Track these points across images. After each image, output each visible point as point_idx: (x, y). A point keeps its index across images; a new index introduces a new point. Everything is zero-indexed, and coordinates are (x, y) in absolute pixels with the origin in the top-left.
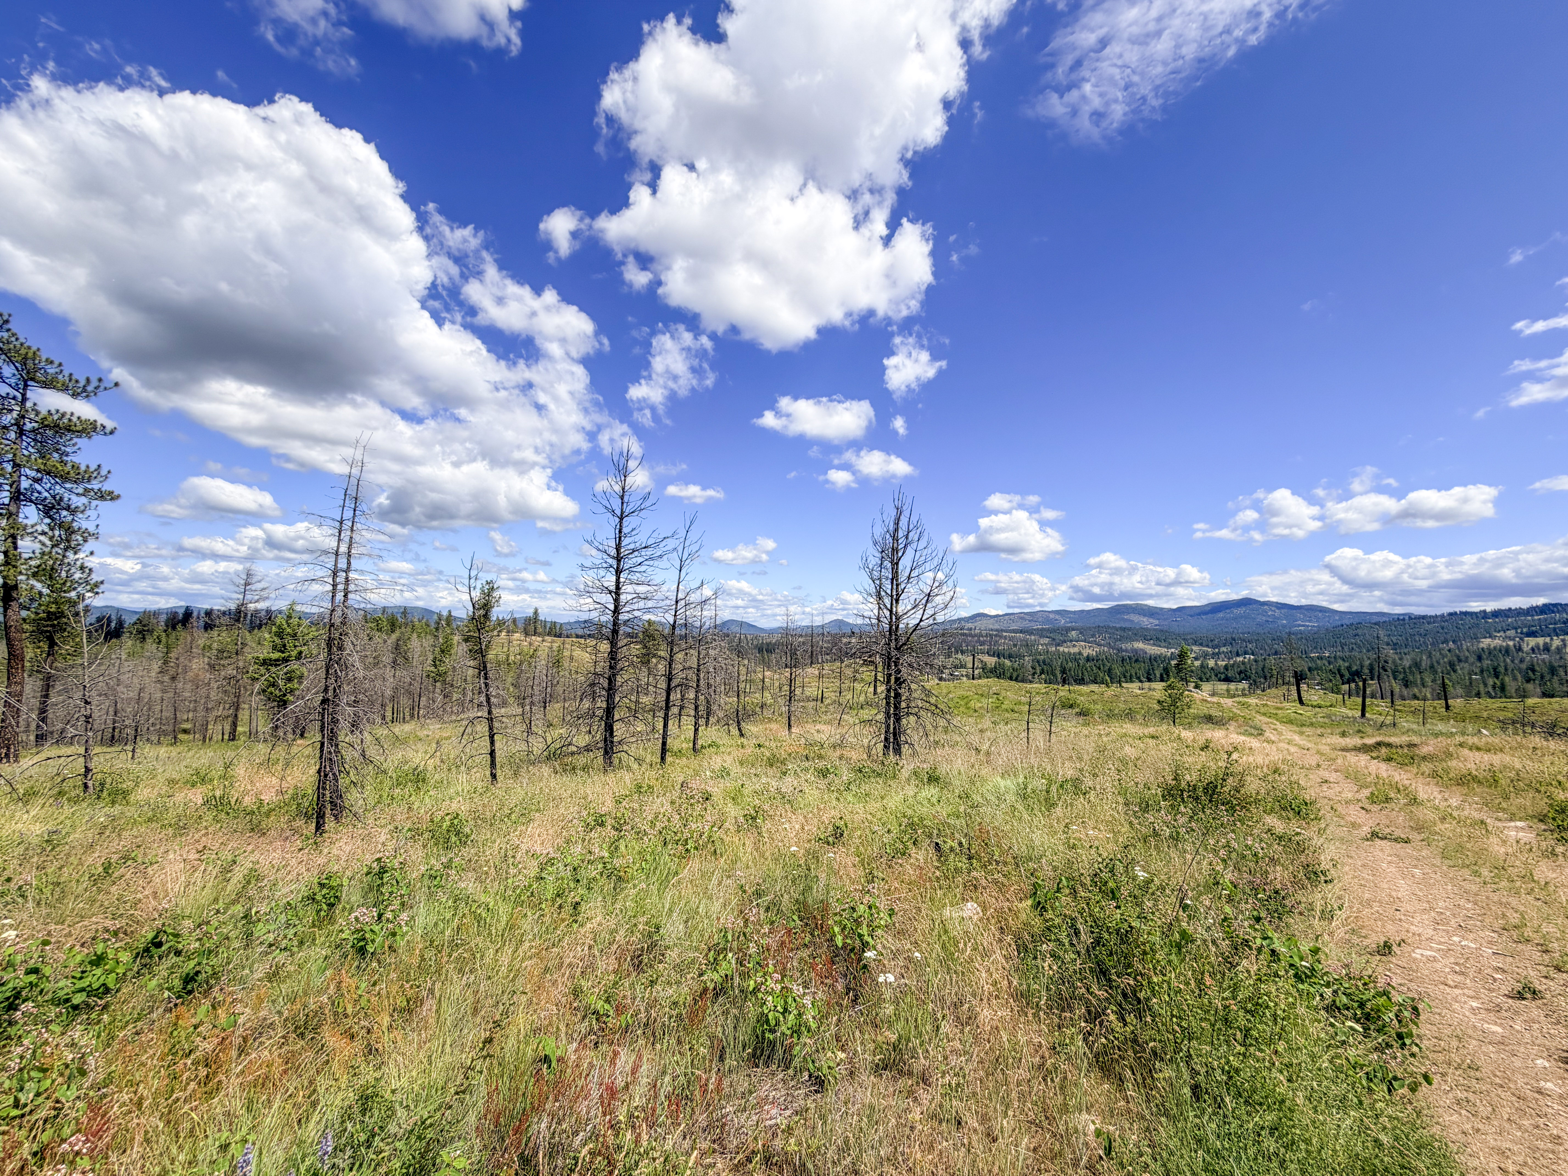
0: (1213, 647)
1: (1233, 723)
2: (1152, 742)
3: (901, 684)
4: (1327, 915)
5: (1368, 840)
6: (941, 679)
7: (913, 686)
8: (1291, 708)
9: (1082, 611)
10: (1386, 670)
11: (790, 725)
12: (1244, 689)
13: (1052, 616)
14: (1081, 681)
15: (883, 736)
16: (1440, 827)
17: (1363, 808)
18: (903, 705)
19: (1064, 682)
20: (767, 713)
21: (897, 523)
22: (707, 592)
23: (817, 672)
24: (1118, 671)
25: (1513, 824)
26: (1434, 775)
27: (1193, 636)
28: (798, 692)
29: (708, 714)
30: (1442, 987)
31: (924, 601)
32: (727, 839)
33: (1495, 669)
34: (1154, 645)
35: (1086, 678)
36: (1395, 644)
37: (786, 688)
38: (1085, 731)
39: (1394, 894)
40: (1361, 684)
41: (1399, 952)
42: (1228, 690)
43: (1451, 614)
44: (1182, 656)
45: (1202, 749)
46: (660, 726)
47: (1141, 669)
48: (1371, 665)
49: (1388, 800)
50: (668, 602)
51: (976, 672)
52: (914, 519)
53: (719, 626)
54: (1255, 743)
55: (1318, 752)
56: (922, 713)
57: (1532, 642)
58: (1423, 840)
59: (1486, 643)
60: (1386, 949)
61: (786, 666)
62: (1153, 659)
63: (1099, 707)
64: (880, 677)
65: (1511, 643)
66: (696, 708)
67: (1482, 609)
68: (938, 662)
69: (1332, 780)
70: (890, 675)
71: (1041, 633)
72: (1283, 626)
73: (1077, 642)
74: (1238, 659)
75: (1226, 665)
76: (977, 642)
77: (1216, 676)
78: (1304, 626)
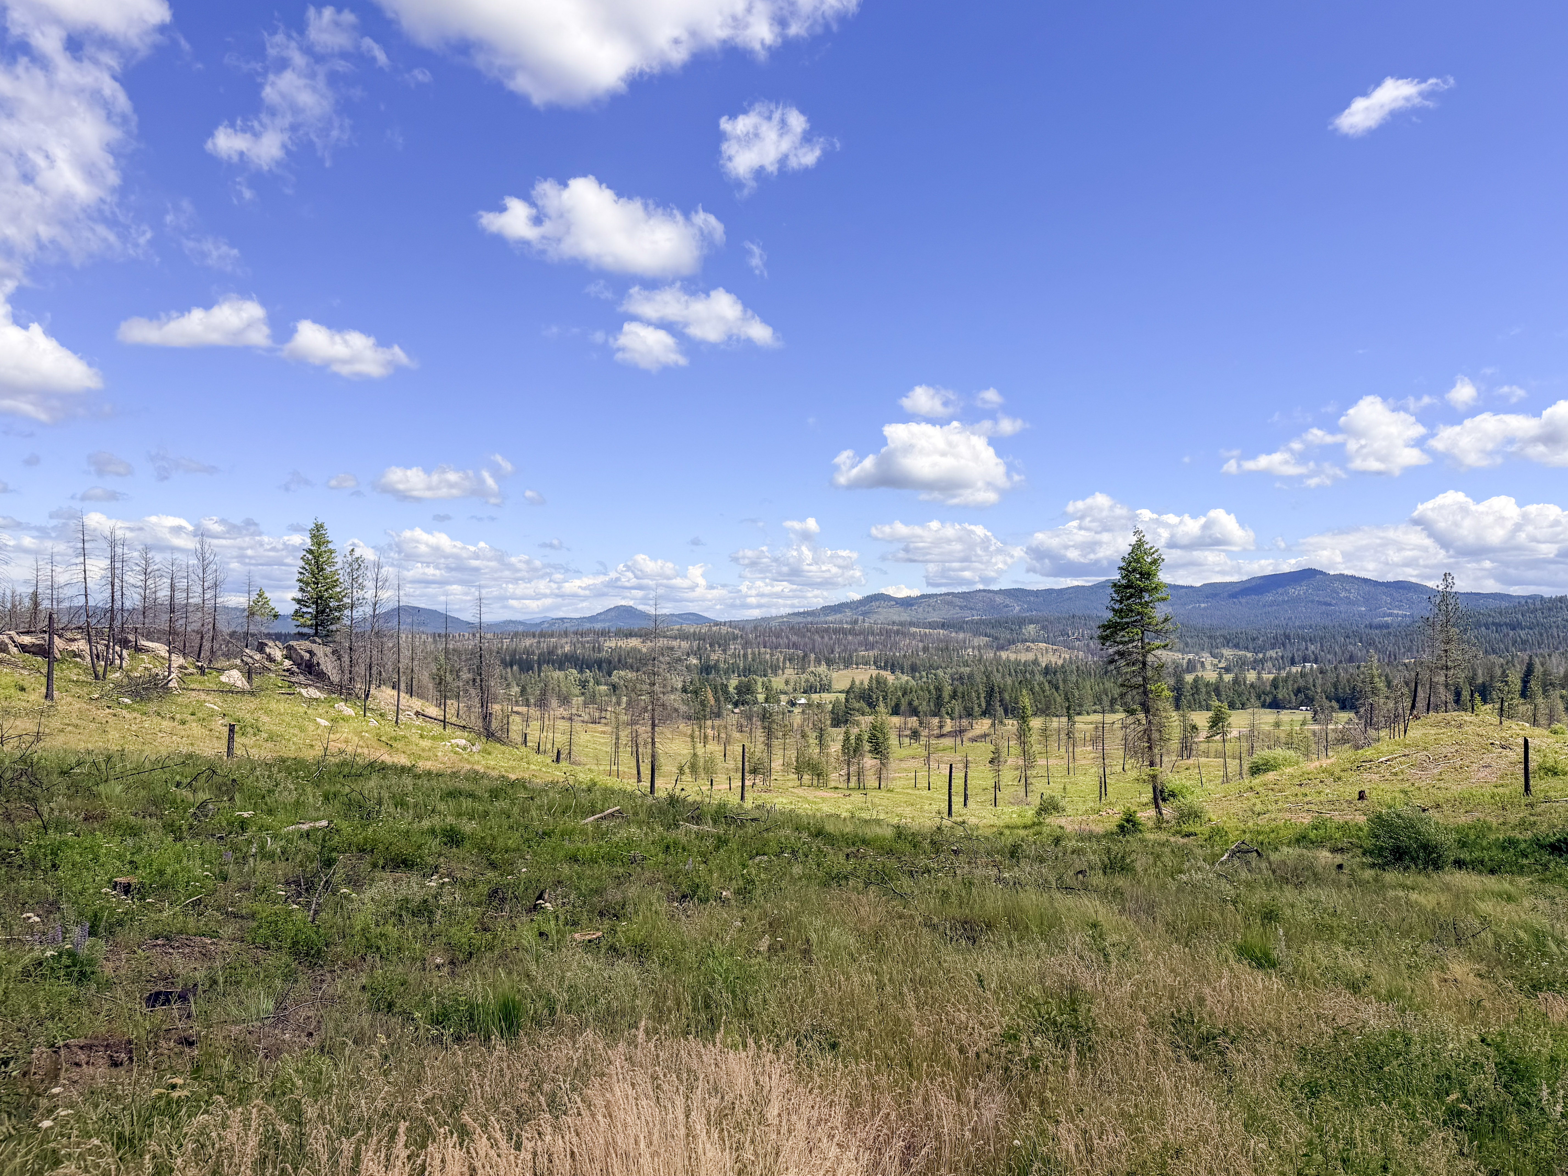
0: (1255, 651)
9: (1049, 591)
13: (999, 599)
71: (977, 628)
72: (1361, 615)
73: (1033, 642)
74: (1294, 670)
75: (1275, 679)
76: (860, 644)
77: (1259, 697)
78: (1390, 615)
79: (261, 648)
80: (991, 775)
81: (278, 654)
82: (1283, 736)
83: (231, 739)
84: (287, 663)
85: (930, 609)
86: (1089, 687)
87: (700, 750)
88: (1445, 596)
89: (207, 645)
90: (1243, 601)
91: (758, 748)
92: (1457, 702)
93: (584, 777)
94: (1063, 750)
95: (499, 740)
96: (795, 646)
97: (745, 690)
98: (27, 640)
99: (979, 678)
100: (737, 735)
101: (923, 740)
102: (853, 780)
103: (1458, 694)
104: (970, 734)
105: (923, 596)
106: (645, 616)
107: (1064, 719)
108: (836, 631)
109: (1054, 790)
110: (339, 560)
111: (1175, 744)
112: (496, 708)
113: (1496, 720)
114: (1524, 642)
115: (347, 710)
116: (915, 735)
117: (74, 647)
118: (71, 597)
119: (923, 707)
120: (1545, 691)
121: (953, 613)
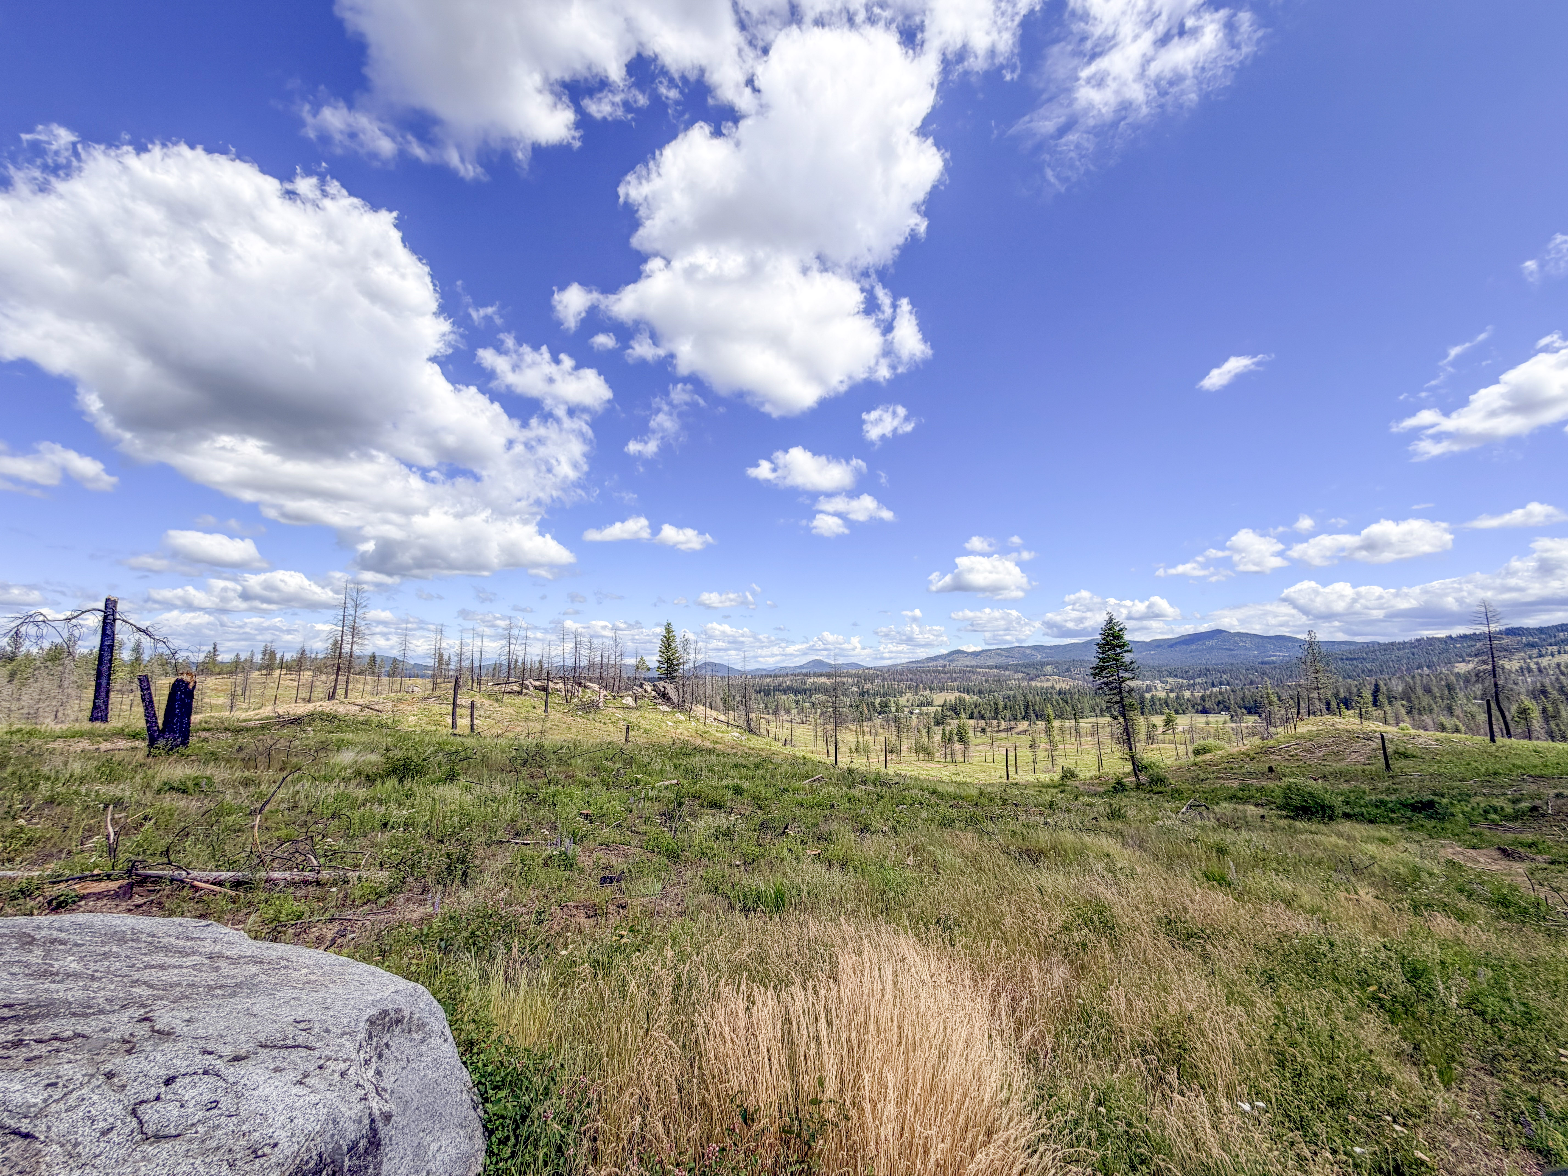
0: (1188, 679)
9: (1058, 646)
13: (1028, 651)
71: (1016, 668)
72: (1255, 656)
73: (1051, 676)
74: (1214, 690)
75: (1203, 696)
76: (948, 679)
77: (1193, 707)
78: (1275, 656)
79: (641, 685)
80: (1031, 754)
81: (649, 689)
82: (1212, 731)
83: (627, 732)
84: (653, 693)
85: (988, 658)
86: (1087, 702)
87: (861, 740)
88: (1311, 644)
89: (617, 684)
91: (894, 739)
92: (1328, 709)
93: (800, 754)
94: (1073, 739)
95: (755, 733)
96: (911, 680)
97: (885, 705)
98: (537, 683)
99: (1020, 697)
100: (881, 731)
101: (989, 734)
102: (949, 757)
103: (1328, 704)
104: (1017, 730)
105: (983, 651)
106: (829, 665)
107: (1073, 721)
108: (934, 671)
109: (1069, 764)
110: (678, 640)
111: (1143, 736)
112: (753, 716)
113: (1358, 721)
114: (1370, 671)
115: (681, 717)
116: (984, 731)
117: (558, 686)
118: (557, 661)
119: (987, 715)
120: (1390, 702)
121: (1003, 661)
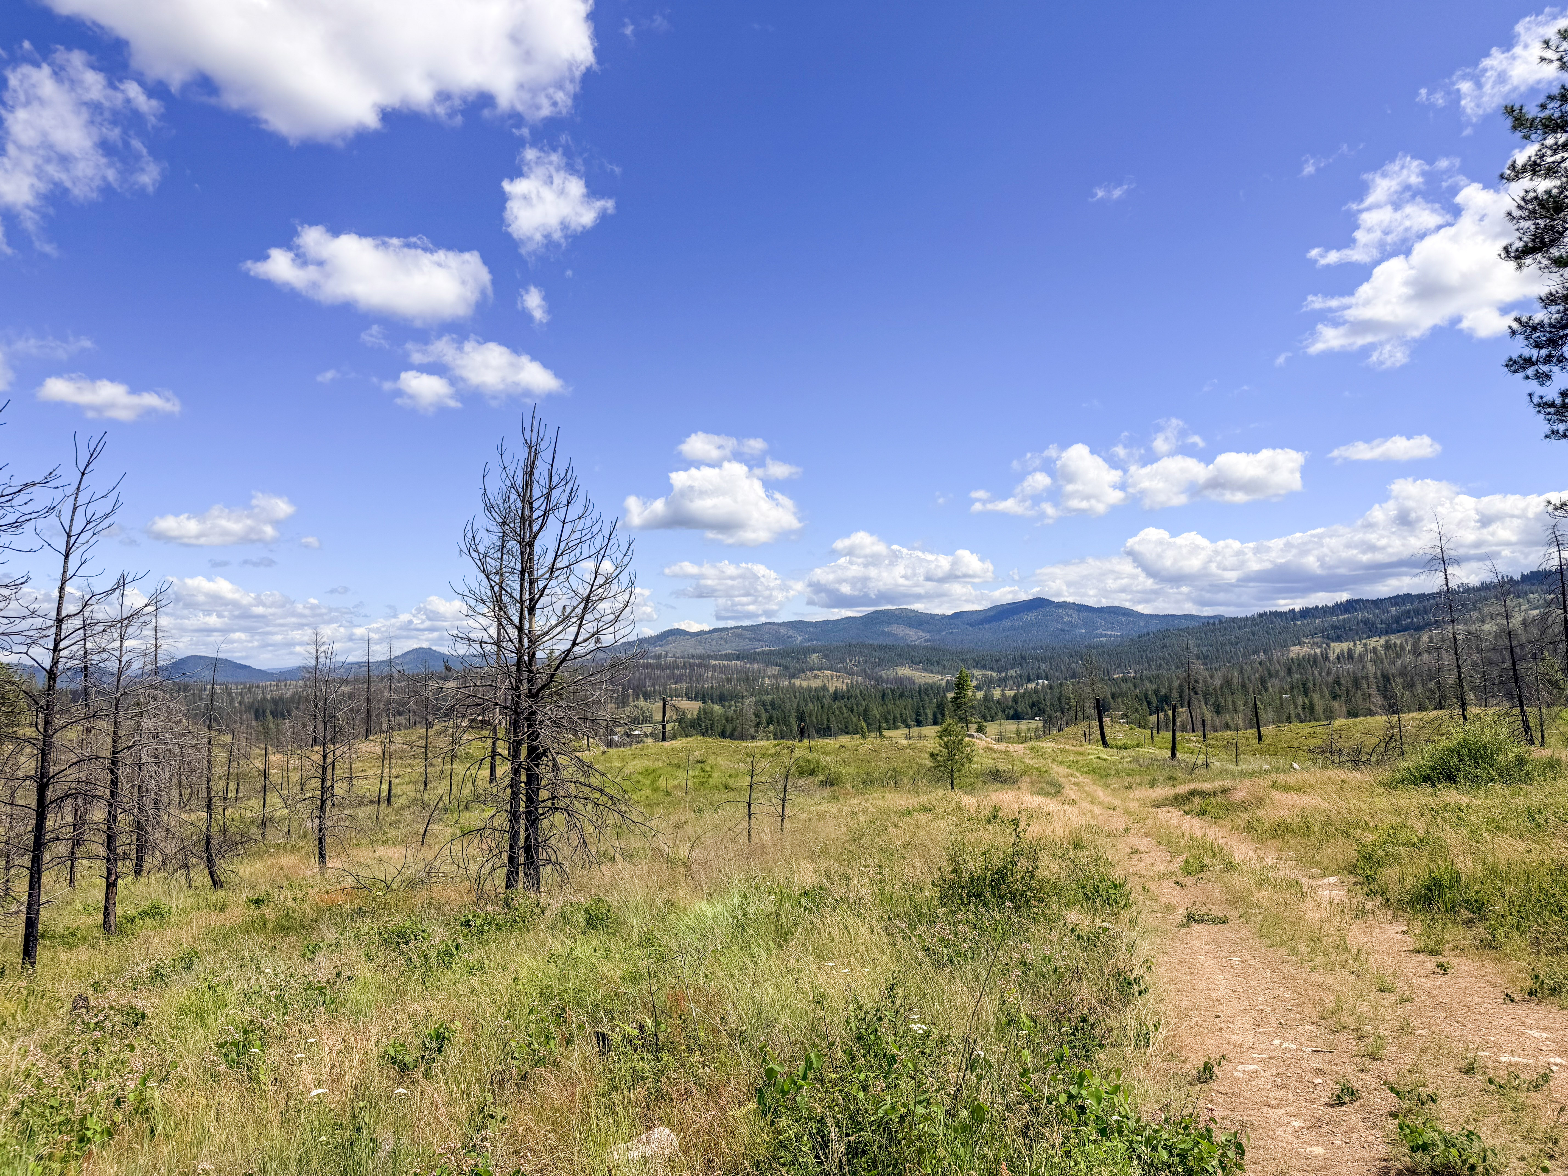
0: (999, 670)
1: (1026, 779)
2: (923, 818)
3: (538, 757)
4: (1143, 1039)
5: (1183, 926)
6: (610, 744)
7: (561, 760)
8: (1094, 751)
9: (827, 622)
10: (1196, 693)
11: (322, 856)
12: (1037, 730)
13: (783, 631)
14: (826, 732)
15: (505, 856)
16: (1257, 895)
17: (1177, 883)
18: (544, 794)
19: (802, 734)
20: (274, 836)
21: (529, 472)
22: (135, 598)
23: (378, 749)
24: (876, 712)
25: (1326, 881)
26: (1250, 828)
27: (974, 655)
28: (340, 789)
29: (141, 852)
30: (1265, 1109)
31: (579, 611)
32: (181, 1102)
33: (1304, 685)
34: (924, 670)
35: (833, 726)
36: (1206, 657)
37: (315, 783)
38: (834, 808)
39: (1213, 995)
40: (1170, 713)
41: (1220, 1074)
42: (1018, 733)
43: (1261, 615)
44: (961, 685)
45: (989, 822)
46: (21, 888)
47: (907, 707)
48: (1180, 686)
49: (1203, 867)
50: (38, 622)
51: (669, 727)
52: (560, 466)
53: (165, 668)
54: (1051, 805)
55: (1127, 812)
56: (577, 805)
57: (1338, 648)
58: (1240, 917)
59: (1296, 651)
60: (1206, 1073)
61: (315, 741)
62: (925, 691)
63: (852, 770)
64: (503, 749)
65: (1318, 651)
66: (110, 840)
67: (1291, 607)
68: (606, 713)
69: (1142, 849)
70: (519, 743)
71: (767, 658)
72: (1082, 637)
73: (820, 670)
74: (1030, 686)
75: (1015, 695)
76: (669, 677)
77: (1003, 711)
78: (1106, 635)
85: (723, 642)
90: (987, 626)
105: (715, 630)
121: (744, 645)
